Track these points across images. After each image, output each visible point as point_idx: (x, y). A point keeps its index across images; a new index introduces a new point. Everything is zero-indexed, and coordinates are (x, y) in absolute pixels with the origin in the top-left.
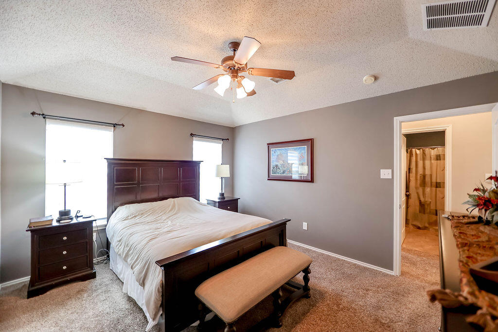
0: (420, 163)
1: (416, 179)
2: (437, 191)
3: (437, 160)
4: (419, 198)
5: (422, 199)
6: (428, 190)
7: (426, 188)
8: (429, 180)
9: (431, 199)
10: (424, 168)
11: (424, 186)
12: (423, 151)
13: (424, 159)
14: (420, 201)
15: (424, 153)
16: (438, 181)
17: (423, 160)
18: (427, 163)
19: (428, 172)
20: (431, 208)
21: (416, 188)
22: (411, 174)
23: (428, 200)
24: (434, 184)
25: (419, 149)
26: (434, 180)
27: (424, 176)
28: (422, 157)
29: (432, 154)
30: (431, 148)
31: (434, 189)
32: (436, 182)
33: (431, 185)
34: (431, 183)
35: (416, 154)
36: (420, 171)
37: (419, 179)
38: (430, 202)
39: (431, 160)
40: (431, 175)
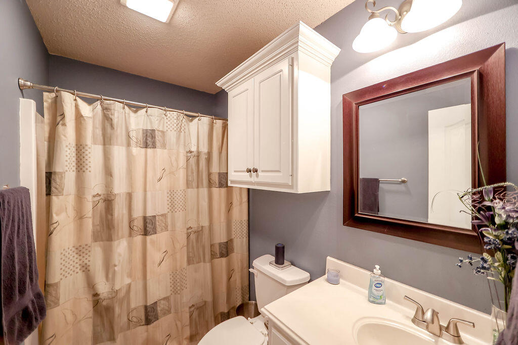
0: (94, 155)
1: (80, 217)
2: (149, 246)
3: (146, 146)
4: (91, 285)
5: (103, 288)
6: (121, 247)
7: (115, 243)
8: (125, 212)
9: (130, 275)
10: (108, 172)
11: (110, 239)
12: (105, 109)
13: (107, 141)
14: (96, 295)
15: (107, 118)
16: (149, 214)
17: (104, 144)
18: (118, 153)
19: (120, 188)
20: (133, 306)
21: (80, 250)
22: (54, 199)
23: (122, 281)
24: (138, 224)
25: (90, 102)
26: (138, 213)
27: (109, 202)
28: (99, 132)
29: (133, 126)
30: (130, 106)
31: (138, 239)
32: (145, 218)
33: (131, 228)
34: (131, 221)
35: (79, 117)
36: (95, 184)
37: (90, 214)
38: (129, 286)
39: (129, 145)
40: (130, 196)
